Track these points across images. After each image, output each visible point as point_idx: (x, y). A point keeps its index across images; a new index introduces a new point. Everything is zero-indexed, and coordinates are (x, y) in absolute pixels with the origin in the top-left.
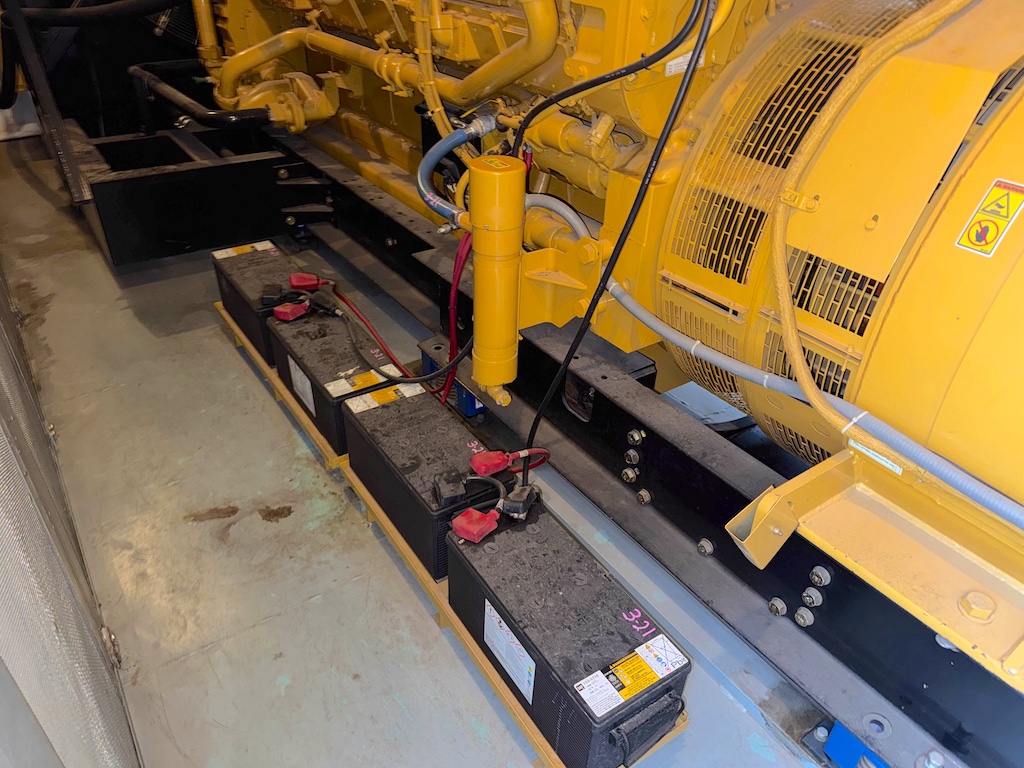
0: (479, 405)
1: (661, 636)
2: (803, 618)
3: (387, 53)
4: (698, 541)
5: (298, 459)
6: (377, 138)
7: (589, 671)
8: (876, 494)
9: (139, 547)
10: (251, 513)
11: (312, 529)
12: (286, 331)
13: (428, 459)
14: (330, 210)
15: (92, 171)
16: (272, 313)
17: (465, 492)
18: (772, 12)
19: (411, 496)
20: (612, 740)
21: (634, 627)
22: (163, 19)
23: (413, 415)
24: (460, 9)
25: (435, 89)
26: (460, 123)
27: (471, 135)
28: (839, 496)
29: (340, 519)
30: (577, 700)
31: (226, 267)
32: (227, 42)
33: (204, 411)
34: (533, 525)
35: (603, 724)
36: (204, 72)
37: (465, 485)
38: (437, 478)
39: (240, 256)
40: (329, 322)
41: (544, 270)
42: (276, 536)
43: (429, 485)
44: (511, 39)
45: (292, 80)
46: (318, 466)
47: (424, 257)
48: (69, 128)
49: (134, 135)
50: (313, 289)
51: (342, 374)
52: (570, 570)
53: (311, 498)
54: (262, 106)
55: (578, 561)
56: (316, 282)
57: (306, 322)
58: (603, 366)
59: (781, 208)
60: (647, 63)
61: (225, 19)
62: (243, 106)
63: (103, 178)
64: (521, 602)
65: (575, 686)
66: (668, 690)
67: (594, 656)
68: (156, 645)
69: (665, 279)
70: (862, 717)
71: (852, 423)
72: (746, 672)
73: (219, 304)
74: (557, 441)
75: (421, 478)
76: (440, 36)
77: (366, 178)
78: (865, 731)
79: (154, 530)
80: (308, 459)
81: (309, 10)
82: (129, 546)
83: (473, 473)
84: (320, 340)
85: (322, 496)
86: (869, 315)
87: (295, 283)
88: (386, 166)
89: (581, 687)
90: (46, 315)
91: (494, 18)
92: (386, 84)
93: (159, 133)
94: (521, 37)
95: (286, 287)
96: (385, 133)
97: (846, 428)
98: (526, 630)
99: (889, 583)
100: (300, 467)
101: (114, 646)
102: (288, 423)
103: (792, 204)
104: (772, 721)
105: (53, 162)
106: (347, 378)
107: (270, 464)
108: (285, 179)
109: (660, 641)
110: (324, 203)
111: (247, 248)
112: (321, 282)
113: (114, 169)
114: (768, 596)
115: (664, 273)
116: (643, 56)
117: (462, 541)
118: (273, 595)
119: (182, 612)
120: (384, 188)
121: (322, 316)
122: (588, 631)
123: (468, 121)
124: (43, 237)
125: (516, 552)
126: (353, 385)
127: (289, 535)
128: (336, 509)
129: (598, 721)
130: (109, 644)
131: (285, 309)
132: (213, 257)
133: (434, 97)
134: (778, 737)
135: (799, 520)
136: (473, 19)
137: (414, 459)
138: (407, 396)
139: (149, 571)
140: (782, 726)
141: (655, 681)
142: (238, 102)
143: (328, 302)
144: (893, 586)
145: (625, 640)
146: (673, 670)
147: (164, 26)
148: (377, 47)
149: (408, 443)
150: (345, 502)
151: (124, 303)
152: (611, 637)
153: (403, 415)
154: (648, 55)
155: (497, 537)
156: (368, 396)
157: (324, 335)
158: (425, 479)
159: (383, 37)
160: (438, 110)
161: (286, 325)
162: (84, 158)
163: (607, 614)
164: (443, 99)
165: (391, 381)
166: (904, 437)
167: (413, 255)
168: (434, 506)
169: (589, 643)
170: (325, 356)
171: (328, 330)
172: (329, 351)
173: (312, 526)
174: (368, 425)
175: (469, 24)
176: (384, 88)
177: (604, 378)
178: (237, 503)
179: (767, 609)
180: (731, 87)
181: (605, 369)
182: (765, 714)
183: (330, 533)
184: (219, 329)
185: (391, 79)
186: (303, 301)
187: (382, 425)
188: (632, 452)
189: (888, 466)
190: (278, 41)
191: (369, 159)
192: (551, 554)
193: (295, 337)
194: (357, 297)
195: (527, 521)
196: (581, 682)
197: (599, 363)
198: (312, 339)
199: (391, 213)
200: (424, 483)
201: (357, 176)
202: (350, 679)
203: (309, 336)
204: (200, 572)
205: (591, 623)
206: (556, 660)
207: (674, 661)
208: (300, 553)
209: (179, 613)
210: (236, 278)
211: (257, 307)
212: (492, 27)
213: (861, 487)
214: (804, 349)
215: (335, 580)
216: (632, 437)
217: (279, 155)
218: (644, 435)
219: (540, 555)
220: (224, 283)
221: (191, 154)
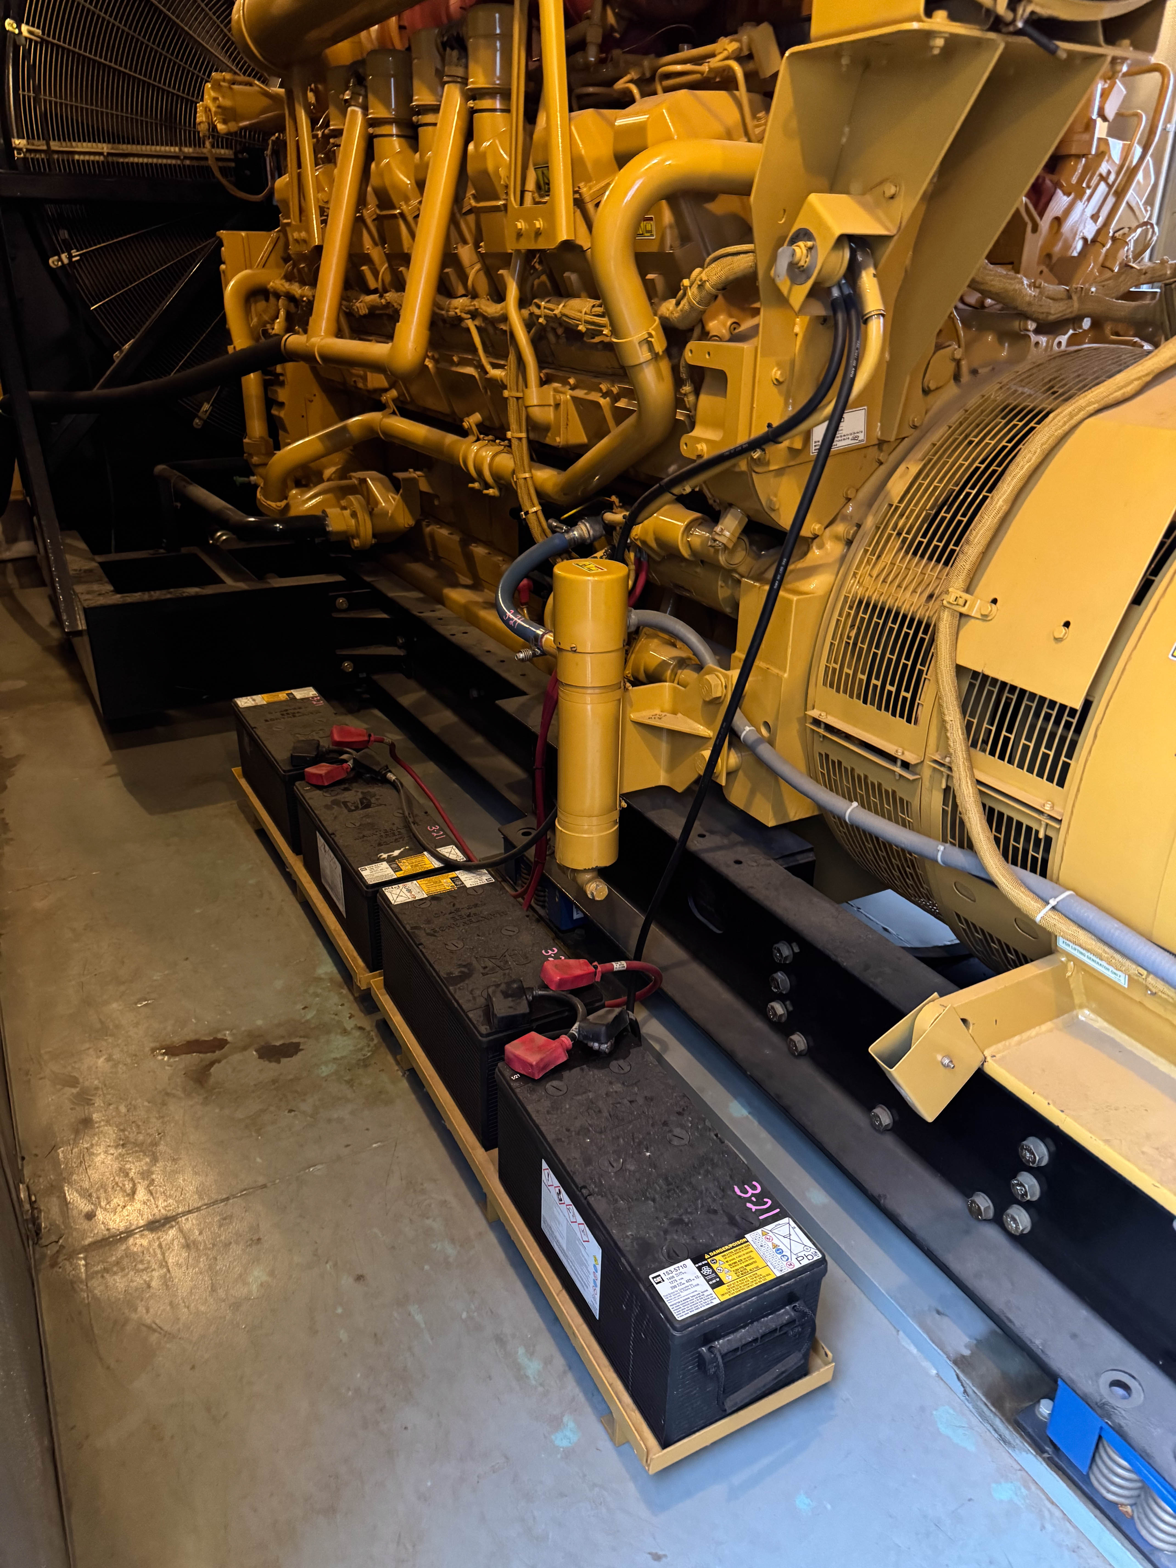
0: (576, 916)
1: (786, 1220)
2: (1014, 1220)
3: (478, 440)
4: (870, 1108)
5: (319, 979)
6: (469, 558)
7: (674, 1259)
8: (1106, 1024)
9: (87, 1084)
10: (245, 1048)
11: (324, 1074)
12: (315, 799)
13: (485, 968)
14: (401, 653)
15: (88, 593)
16: (302, 777)
17: (528, 1011)
18: (965, 377)
19: (455, 1015)
20: (701, 1363)
21: (749, 1205)
22: (206, 407)
23: (473, 910)
24: (565, 382)
25: (530, 482)
26: (560, 525)
27: (574, 539)
28: (1049, 1025)
29: (365, 1063)
30: (651, 1294)
31: (251, 721)
32: (281, 433)
33: (198, 911)
34: (621, 1062)
35: (685, 1332)
36: (249, 470)
37: (530, 1004)
38: (490, 990)
39: (270, 704)
40: (377, 790)
41: (657, 712)
42: (274, 1081)
43: (481, 1001)
44: (621, 415)
45: (363, 481)
46: (345, 991)
47: (510, 705)
48: (69, 541)
49: (151, 552)
50: (358, 746)
51: (385, 856)
52: (665, 1124)
53: (328, 1032)
54: (319, 513)
55: (679, 1113)
56: (366, 738)
57: (346, 789)
58: (740, 849)
59: (946, 616)
60: (774, 435)
61: (281, 405)
62: (293, 513)
63: (102, 601)
64: (588, 1161)
65: (651, 1277)
66: (790, 1298)
67: (685, 1239)
68: (90, 1216)
69: (817, 722)
70: (1098, 1375)
71: (1049, 907)
72: (938, 1313)
73: (237, 771)
74: (680, 964)
75: (471, 992)
76: (538, 414)
77: (451, 609)
78: (1101, 1395)
79: (110, 1063)
80: (331, 980)
81: (386, 390)
82: (73, 1082)
83: (545, 987)
84: (361, 812)
85: (345, 1032)
86: (1071, 759)
87: (337, 738)
88: (479, 593)
89: (659, 1279)
90: (8, 782)
91: (604, 390)
92: (473, 481)
93: (184, 550)
94: (631, 412)
95: (325, 744)
96: (479, 551)
97: (1041, 915)
98: (591, 1199)
99: (1107, 1141)
100: (319, 991)
101: (33, 1208)
102: (312, 932)
103: (964, 610)
104: (971, 1387)
105: (47, 590)
106: (391, 861)
107: (279, 984)
108: (345, 611)
109: (785, 1227)
110: (394, 644)
111: (282, 696)
112: (372, 738)
113: (118, 590)
114: (966, 1190)
115: (814, 713)
116: (769, 425)
117: (516, 1077)
118: (259, 1160)
119: (132, 1174)
120: (471, 619)
121: (368, 782)
122: (679, 1206)
123: (572, 523)
124: (21, 684)
125: (591, 1095)
126: (397, 869)
127: (291, 1080)
128: (362, 1049)
129: (678, 1326)
130: (27, 1206)
131: (321, 769)
132: (236, 705)
133: (529, 494)
134: (981, 1414)
135: (986, 1053)
136: (580, 393)
137: (465, 966)
138: (468, 886)
139: (95, 1116)
140: (987, 1395)
141: (769, 1279)
142: (287, 507)
143: (378, 763)
144: (1111, 1146)
145: (732, 1222)
146: (797, 1266)
147: (205, 417)
148: (463, 433)
149: (460, 945)
150: (376, 1041)
151: (113, 769)
152: (712, 1216)
153: (458, 910)
154: (776, 424)
155: (566, 1074)
156: (412, 885)
157: (368, 806)
158: (478, 993)
159: (473, 420)
160: (535, 509)
161: (318, 792)
162: (84, 577)
163: (711, 1185)
164: (540, 495)
165: (449, 866)
166: (1116, 924)
167: (497, 702)
168: (484, 1029)
169: (680, 1221)
170: (366, 833)
171: (373, 800)
172: (372, 826)
173: (325, 1071)
174: (408, 922)
175: (574, 398)
176: (471, 485)
177: (738, 862)
178: (228, 1035)
179: (967, 1211)
180: (902, 468)
181: (743, 852)
182: (961, 1376)
183: (348, 1082)
184: (235, 806)
185: (480, 472)
186: (345, 761)
187: (428, 922)
188: (780, 976)
189: (1108, 974)
190: (344, 429)
191: (455, 585)
192: (640, 1101)
193: (327, 807)
194: (429, 769)
195: (612, 1055)
196: (661, 1273)
197: (733, 845)
198: (350, 811)
199: (475, 651)
200: (474, 998)
201: (440, 606)
202: (351, 1280)
203: (346, 806)
204: (163, 1123)
205: (686, 1196)
206: (628, 1241)
207: (802, 1254)
208: (305, 1107)
209: (127, 1175)
210: (261, 732)
211: (284, 766)
212: (602, 401)
213: (1085, 1015)
214: (984, 805)
215: (347, 1146)
216: (779, 951)
217: (339, 578)
218: (797, 950)
219: (625, 1101)
220: (246, 739)
221: (222, 575)
